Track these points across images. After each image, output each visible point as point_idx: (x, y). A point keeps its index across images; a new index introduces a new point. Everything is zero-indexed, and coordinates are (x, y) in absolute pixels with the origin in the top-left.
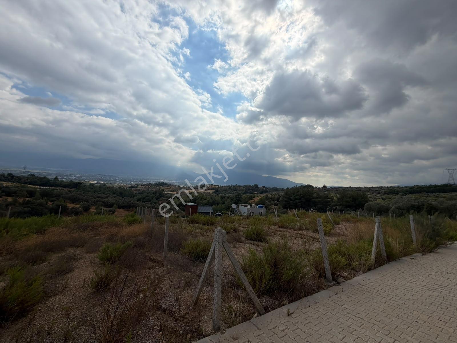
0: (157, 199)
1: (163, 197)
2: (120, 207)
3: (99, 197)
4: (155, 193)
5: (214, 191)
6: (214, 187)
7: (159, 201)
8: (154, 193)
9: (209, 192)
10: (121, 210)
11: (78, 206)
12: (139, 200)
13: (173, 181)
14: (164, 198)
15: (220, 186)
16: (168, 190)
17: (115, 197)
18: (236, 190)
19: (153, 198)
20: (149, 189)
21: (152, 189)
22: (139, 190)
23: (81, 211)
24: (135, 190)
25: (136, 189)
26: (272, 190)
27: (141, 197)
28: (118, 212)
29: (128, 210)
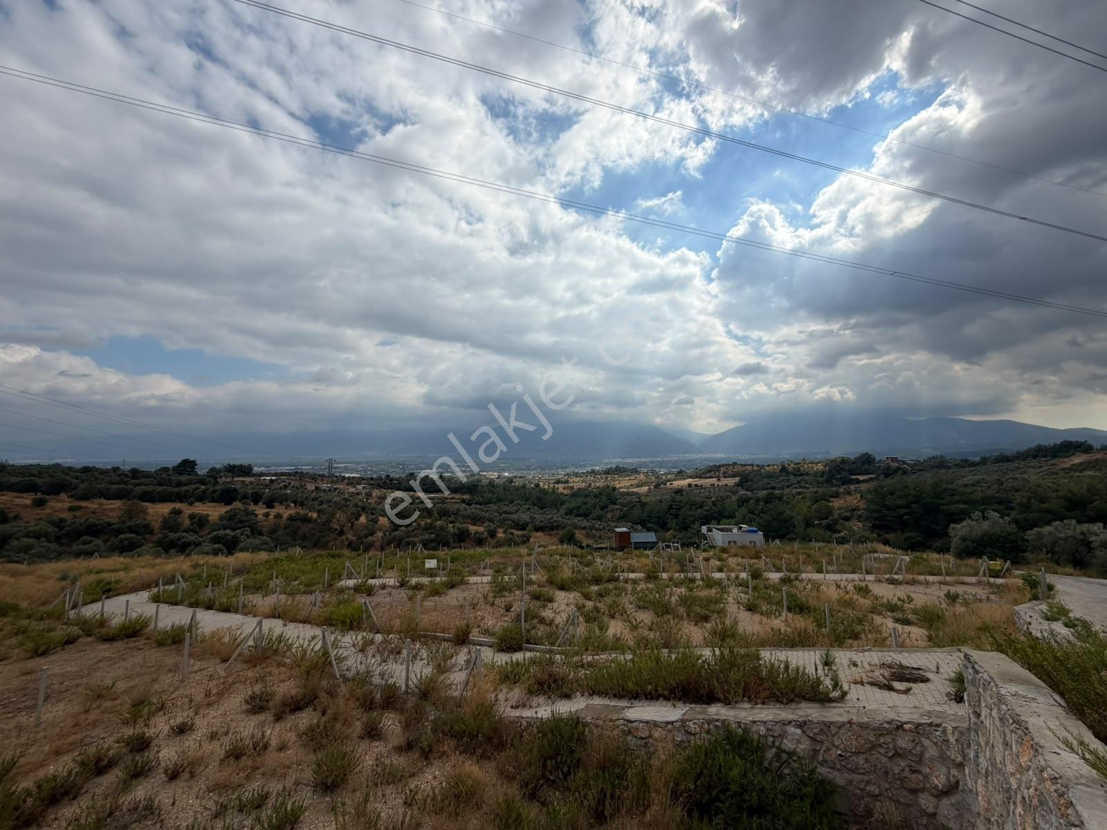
0: (602, 509)
1: (615, 504)
2: (537, 530)
3: (506, 512)
4: (600, 493)
5: (737, 480)
6: (741, 469)
7: (607, 512)
8: (596, 496)
9: (726, 485)
10: (539, 534)
11: (481, 529)
12: (569, 512)
13: (643, 460)
14: (615, 507)
15: (757, 466)
16: (630, 484)
17: (529, 509)
18: (802, 475)
19: (594, 506)
20: (590, 484)
21: (598, 484)
22: (572, 488)
23: (486, 537)
24: (565, 489)
25: (566, 485)
26: (921, 468)
27: (573, 505)
28: (535, 537)
29: (550, 535)
